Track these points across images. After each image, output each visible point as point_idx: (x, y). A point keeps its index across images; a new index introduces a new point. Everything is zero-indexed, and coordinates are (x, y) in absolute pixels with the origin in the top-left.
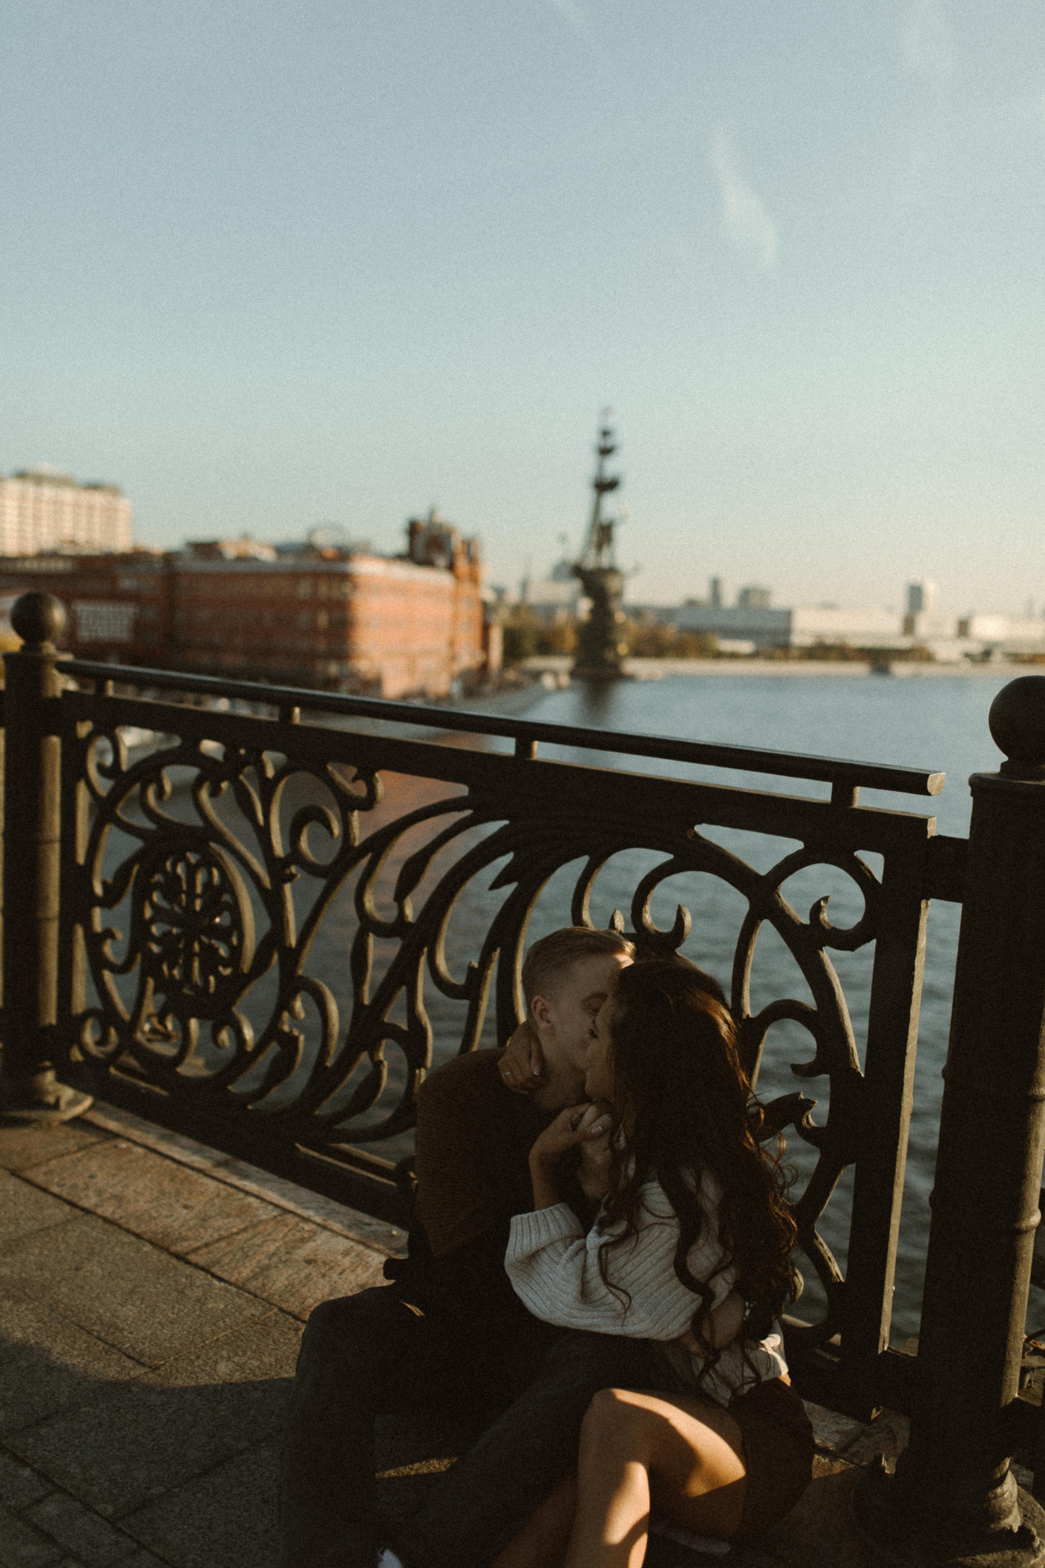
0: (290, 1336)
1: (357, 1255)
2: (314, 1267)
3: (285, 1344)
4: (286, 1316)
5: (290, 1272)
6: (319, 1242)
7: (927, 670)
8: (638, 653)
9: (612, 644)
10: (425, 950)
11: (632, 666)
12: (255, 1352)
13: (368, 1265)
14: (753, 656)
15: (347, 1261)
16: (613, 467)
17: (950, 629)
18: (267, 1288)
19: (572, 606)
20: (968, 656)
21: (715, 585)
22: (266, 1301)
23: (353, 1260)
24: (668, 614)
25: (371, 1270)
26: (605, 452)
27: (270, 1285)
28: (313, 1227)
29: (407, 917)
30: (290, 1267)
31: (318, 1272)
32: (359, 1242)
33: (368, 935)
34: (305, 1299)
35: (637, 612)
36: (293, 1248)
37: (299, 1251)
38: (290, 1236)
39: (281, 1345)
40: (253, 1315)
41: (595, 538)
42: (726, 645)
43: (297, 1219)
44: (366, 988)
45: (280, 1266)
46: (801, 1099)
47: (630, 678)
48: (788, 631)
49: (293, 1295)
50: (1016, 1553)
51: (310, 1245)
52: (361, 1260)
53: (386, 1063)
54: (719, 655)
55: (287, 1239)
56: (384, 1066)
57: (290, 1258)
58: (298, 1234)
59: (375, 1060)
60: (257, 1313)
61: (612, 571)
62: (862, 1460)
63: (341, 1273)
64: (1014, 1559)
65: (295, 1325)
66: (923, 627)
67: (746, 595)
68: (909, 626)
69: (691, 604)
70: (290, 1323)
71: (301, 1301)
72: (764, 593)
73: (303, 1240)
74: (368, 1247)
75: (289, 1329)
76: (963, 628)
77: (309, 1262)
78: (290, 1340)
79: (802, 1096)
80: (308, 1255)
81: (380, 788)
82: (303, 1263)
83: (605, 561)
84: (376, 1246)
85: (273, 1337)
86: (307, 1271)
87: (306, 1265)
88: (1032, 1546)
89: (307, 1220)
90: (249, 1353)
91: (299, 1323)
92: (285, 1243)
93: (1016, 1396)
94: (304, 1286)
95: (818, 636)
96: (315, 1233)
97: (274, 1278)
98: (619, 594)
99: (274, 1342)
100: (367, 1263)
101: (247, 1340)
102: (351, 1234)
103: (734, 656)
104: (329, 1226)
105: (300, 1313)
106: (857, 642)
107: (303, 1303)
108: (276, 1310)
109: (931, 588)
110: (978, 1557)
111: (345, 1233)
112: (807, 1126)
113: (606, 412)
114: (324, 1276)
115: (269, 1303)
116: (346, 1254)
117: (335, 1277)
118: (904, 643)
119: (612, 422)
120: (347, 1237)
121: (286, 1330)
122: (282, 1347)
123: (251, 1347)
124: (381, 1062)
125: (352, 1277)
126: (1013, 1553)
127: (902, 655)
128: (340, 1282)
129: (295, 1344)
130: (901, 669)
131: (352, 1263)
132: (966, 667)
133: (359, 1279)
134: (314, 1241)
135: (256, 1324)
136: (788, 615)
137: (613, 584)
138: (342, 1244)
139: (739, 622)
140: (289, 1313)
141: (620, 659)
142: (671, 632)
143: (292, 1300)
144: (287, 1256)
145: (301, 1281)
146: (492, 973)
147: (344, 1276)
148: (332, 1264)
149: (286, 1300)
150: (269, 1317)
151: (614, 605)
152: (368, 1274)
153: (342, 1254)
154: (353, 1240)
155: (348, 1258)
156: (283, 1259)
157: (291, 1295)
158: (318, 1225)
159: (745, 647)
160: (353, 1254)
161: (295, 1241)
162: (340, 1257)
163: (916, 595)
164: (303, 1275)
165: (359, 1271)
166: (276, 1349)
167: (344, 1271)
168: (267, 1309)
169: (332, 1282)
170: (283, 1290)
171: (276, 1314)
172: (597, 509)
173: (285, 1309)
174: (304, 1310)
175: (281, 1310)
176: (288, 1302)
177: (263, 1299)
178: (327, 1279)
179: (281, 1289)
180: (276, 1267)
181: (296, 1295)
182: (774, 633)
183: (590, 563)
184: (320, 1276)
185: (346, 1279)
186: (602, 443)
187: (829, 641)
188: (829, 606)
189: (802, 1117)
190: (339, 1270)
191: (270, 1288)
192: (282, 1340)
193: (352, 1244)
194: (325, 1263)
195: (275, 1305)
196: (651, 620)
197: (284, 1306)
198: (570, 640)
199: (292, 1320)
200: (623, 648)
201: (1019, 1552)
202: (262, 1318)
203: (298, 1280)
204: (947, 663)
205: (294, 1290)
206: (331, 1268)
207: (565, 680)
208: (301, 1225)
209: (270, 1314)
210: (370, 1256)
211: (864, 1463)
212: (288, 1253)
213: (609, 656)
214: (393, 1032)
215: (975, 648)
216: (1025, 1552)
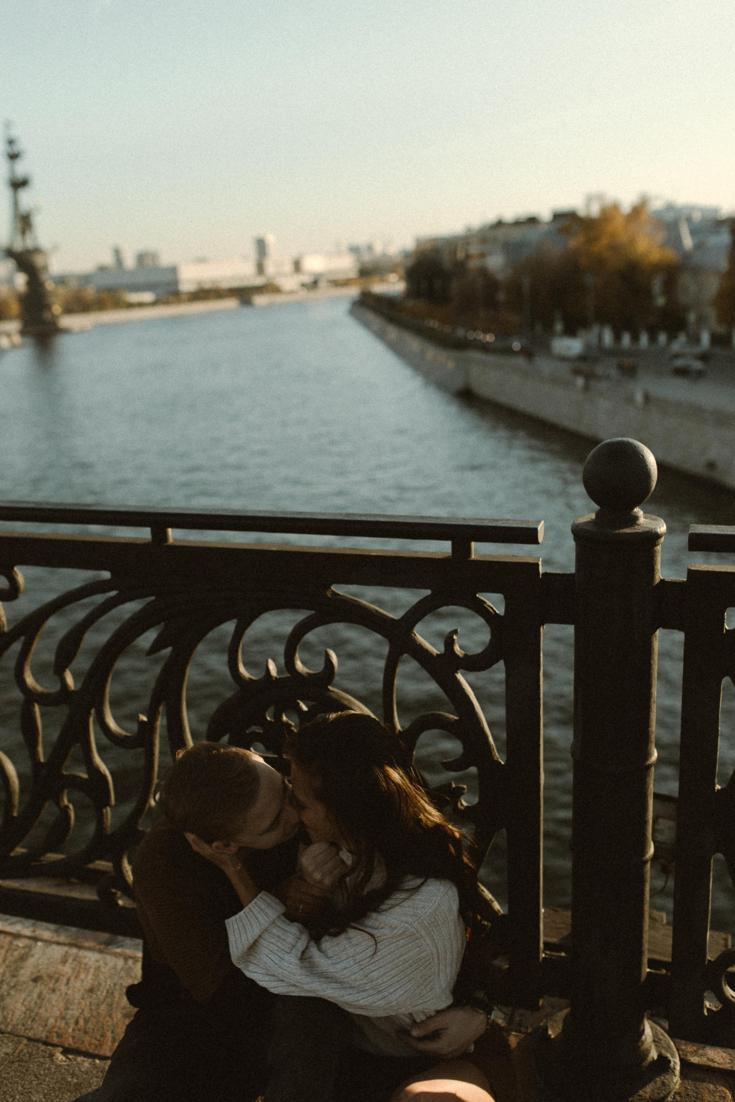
0: (47, 1065)
1: (74, 960)
2: (42, 983)
3: (46, 1075)
4: (36, 1044)
5: (23, 996)
6: (37, 956)
7: (278, 299)
8: (69, 310)
9: (48, 307)
10: (93, 711)
11: (67, 321)
12: (22, 1094)
13: (88, 967)
14: (154, 304)
15: (67, 969)
16: (21, 169)
17: (288, 267)
18: (8, 1020)
19: (10, 281)
20: (303, 285)
21: (117, 253)
22: (11, 1034)
23: (73, 966)
24: (85, 279)
25: (92, 971)
26: (13, 157)
27: (10, 1016)
28: (27, 942)
29: (70, 687)
30: (21, 990)
31: (47, 988)
32: (71, 945)
33: (34, 706)
34: (47, 1021)
35: (61, 280)
36: (17, 969)
37: (22, 971)
38: (10, 959)
39: (42, 1077)
40: (7, 1054)
41: (19, 225)
42: (134, 297)
43: (8, 939)
44: (40, 749)
45: (12, 992)
46: (454, 788)
47: (66, 331)
48: (175, 282)
49: (33, 1020)
50: (662, 1078)
51: (31, 961)
52: (80, 963)
53: (71, 806)
54: (130, 306)
55: (7, 962)
56: (70, 809)
57: (18, 981)
58: (16, 953)
59: (62, 806)
60: (9, 1051)
61: (37, 250)
62: (527, 1028)
63: (67, 983)
64: (663, 1083)
65: (48, 1052)
66: (270, 269)
67: (141, 258)
68: (260, 268)
69: (102, 269)
70: (43, 1051)
71: (44, 1024)
72: (154, 256)
73: (23, 958)
74: (80, 947)
75: (44, 1057)
76: (297, 266)
77: (36, 980)
78: (49, 1069)
79: (454, 786)
80: (32, 973)
81: (21, 579)
82: (31, 983)
83: (29, 243)
84: (87, 944)
85: (33, 1071)
86: (37, 991)
87: (34, 984)
88: (670, 1068)
89: (17, 936)
90: (17, 1097)
91: (51, 1048)
92: (8, 967)
93: (648, 970)
94: (40, 1007)
95: (199, 283)
96: (30, 948)
97: (12, 1007)
98: (45, 268)
99: (36, 1076)
100: (86, 964)
101: (11, 1083)
102: (62, 939)
103: (141, 305)
104: (40, 937)
105: (47, 1037)
106: (225, 285)
107: (46, 1025)
108: (25, 1041)
109: (271, 239)
110: (641, 1092)
111: (56, 939)
112: (462, 808)
113: (8, 125)
114: (54, 991)
115: (17, 1036)
116: (64, 961)
117: (63, 988)
118: (259, 281)
119: (15, 132)
120: (58, 943)
121: (41, 1060)
122: (45, 1080)
123: (17, 1089)
124: (67, 807)
125: (78, 984)
126: (660, 1079)
127: (260, 290)
128: (70, 992)
129: (55, 1072)
130: (260, 300)
131: (74, 969)
132: (303, 294)
133: (85, 983)
134: (32, 956)
135: (13, 1062)
136: (174, 270)
137: (39, 261)
138: (57, 952)
139: (141, 279)
140: (38, 1041)
141: (55, 318)
142: (90, 292)
143: (35, 1026)
144: (15, 979)
145: (36, 1003)
146: (161, 722)
147: (71, 985)
148: (56, 976)
149: (30, 1027)
150: (22, 1050)
151: (44, 277)
152: (90, 977)
153: (61, 962)
154: (64, 944)
155: (68, 964)
156: (12, 984)
157: (32, 1021)
158: (29, 938)
159: (147, 297)
160: (70, 961)
161: (16, 961)
162: (60, 967)
163: (261, 246)
164: (35, 996)
165: (82, 976)
166: (41, 1084)
167: (69, 980)
168: (16, 1043)
169: (64, 995)
170: (24, 1018)
171: (26, 1045)
172: (16, 203)
173: (33, 1037)
174: (50, 1033)
175: (30, 1039)
176: (32, 1028)
177: (9, 1033)
178: (58, 993)
179: (22, 1017)
180: (9, 994)
181: (37, 1018)
182: (168, 284)
183: (18, 246)
184: (50, 992)
185: (74, 987)
186: (10, 151)
187: (208, 286)
188: (202, 260)
189: (457, 802)
190: (64, 980)
191: (12, 1020)
192: (42, 1072)
193: (66, 948)
194: (50, 977)
195: (23, 1036)
196: (73, 284)
197: (31, 1034)
198: (15, 308)
199: (43, 1047)
200: (57, 309)
201: (664, 1076)
202: (16, 1054)
203: (33, 1002)
204: (292, 292)
205: (33, 1014)
206: (57, 981)
207: (17, 339)
208: (15, 943)
209: (21, 1047)
210: (85, 957)
211: (530, 1030)
212: (14, 976)
213: (47, 316)
214: (74, 782)
215: (307, 279)
216: (667, 1074)
